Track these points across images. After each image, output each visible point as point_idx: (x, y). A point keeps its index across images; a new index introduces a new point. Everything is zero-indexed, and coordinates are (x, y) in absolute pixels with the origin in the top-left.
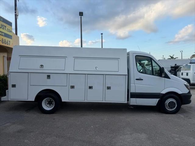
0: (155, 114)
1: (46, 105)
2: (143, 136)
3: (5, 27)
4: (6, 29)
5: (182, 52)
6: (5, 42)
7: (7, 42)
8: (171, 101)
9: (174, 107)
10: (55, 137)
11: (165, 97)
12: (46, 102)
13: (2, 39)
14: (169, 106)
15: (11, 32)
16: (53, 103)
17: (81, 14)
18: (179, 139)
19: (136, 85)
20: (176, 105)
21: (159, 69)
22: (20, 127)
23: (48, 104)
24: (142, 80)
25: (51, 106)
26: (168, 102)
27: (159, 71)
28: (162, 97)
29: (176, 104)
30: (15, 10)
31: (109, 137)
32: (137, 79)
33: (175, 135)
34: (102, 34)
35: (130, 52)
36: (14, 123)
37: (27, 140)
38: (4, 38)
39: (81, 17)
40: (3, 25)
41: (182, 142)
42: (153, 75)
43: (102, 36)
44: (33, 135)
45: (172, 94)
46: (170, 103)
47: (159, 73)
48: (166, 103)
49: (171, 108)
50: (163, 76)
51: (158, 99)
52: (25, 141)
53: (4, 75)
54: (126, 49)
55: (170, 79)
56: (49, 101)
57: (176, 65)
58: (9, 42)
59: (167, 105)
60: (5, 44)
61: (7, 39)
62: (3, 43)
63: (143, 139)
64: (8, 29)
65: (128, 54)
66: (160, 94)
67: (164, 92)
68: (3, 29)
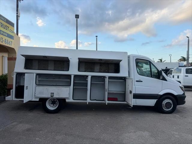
0: (153, 114)
1: (50, 105)
2: (146, 134)
3: (8, 27)
4: (9, 30)
5: (170, 55)
6: (8, 42)
7: (9, 43)
8: (167, 101)
9: (171, 107)
10: (64, 135)
11: (162, 98)
12: (50, 102)
13: (5, 39)
14: (166, 106)
15: (13, 32)
16: (56, 103)
17: (77, 17)
18: (178, 136)
19: (136, 86)
20: (172, 106)
21: (156, 72)
22: (27, 126)
23: (51, 104)
24: (142, 81)
25: (54, 106)
26: (165, 103)
27: (157, 74)
28: (160, 98)
29: (172, 104)
30: (17, 11)
31: (115, 135)
32: (137, 81)
33: (174, 133)
34: (97, 36)
35: (130, 55)
36: (21, 123)
37: (38, 138)
38: (7, 38)
39: (77, 20)
40: (6, 26)
41: (182, 139)
42: (151, 77)
43: (97, 38)
44: (43, 134)
45: (168, 95)
46: (166, 103)
47: (157, 76)
48: (163, 103)
49: (168, 108)
50: (161, 78)
51: (156, 100)
52: (37, 139)
53: (3, 75)
54: (126, 53)
55: (167, 81)
56: (53, 101)
57: (166, 68)
58: (11, 43)
59: (164, 105)
60: (8, 44)
61: (9, 39)
62: (6, 43)
63: (147, 137)
64: (10, 30)
65: (129, 57)
66: (158, 95)
67: (161, 93)
68: (6, 29)
